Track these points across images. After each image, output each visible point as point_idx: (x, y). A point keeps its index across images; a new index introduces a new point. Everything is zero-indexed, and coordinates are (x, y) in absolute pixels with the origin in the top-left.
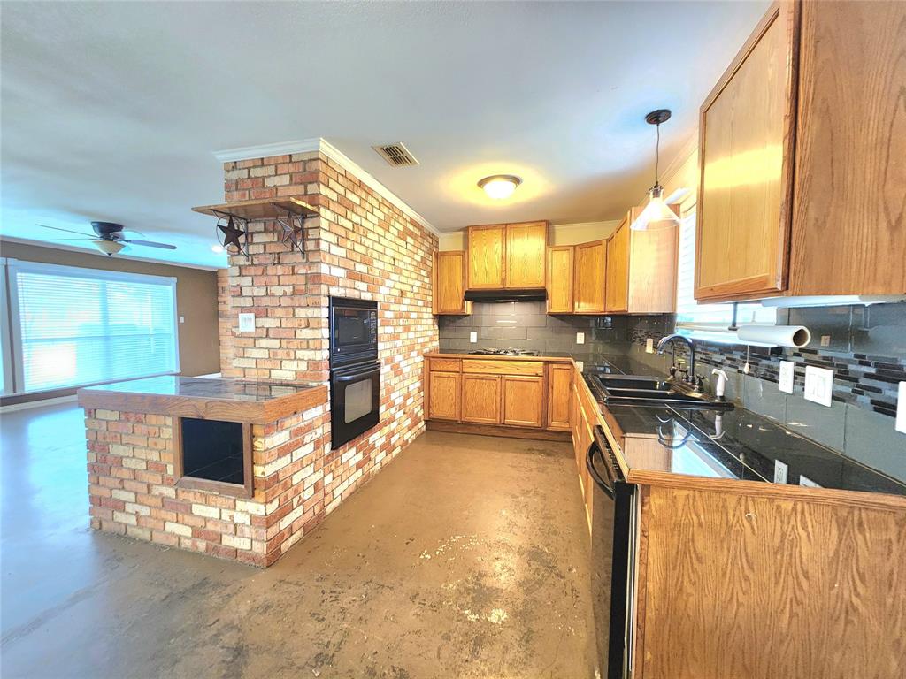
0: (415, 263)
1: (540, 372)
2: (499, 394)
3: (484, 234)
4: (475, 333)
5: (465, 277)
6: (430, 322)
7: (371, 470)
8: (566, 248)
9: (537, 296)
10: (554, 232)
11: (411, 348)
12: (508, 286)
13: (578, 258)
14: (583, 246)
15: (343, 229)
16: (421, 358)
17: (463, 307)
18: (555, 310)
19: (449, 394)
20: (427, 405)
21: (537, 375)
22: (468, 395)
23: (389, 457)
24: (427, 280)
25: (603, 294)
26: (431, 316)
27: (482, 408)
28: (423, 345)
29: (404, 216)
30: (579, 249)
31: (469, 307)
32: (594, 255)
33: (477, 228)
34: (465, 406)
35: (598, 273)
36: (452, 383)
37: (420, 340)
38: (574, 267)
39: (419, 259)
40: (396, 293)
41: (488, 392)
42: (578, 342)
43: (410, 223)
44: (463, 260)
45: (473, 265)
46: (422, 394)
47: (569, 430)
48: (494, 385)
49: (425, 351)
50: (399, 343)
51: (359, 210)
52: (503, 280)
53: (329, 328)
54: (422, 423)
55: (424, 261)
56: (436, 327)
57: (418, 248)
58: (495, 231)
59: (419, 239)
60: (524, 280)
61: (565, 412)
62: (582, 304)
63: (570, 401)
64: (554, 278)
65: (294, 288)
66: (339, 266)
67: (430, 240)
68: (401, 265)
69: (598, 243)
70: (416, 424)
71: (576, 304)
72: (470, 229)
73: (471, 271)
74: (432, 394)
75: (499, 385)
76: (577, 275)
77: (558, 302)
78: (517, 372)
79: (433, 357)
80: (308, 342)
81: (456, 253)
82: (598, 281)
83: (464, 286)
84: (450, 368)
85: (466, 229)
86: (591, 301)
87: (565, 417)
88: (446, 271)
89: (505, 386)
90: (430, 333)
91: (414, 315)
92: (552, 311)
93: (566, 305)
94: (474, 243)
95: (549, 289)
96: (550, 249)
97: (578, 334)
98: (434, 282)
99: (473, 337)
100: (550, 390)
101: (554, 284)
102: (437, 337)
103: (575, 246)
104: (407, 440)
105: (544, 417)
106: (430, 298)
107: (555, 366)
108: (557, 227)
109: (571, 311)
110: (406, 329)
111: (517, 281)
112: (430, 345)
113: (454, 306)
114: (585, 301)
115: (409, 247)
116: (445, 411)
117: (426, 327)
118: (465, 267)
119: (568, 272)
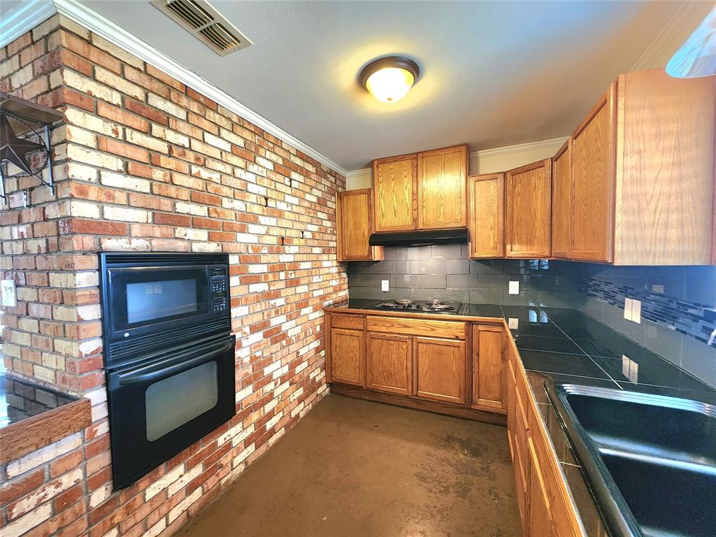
0: (307, 204)
1: (462, 335)
2: (410, 358)
3: (391, 167)
4: (387, 282)
5: (371, 219)
6: (335, 270)
7: (223, 482)
8: (493, 177)
9: (457, 238)
10: (477, 158)
11: (303, 304)
12: (421, 227)
13: (509, 187)
14: (515, 172)
15: (142, 151)
16: (319, 314)
17: (370, 252)
18: (482, 253)
19: (352, 355)
20: (328, 366)
21: (457, 338)
22: (374, 356)
23: (263, 449)
24: (328, 224)
25: (548, 233)
26: (335, 263)
27: (390, 374)
28: (323, 298)
29: (284, 146)
30: (510, 177)
31: (377, 253)
32: (533, 181)
33: (383, 161)
34: (371, 371)
35: (540, 205)
36: (356, 343)
37: (316, 294)
38: (505, 200)
39: (314, 200)
40: (274, 241)
41: (397, 356)
42: (511, 292)
43: (296, 156)
44: (369, 199)
45: (380, 204)
46: (323, 353)
47: (504, 412)
48: (404, 347)
49: (326, 303)
50: (280, 302)
51: (183, 127)
52: (415, 220)
53: (101, 303)
54: (325, 386)
55: (322, 202)
56: (344, 275)
57: (312, 188)
58: (404, 163)
59: (314, 177)
60: (441, 219)
61: (495, 386)
62: (516, 247)
63: (503, 374)
64: (478, 215)
65: (47, 241)
66: (129, 206)
67: (333, 179)
68: (282, 206)
69: (540, 165)
70: (314, 390)
71: (508, 247)
72: (376, 163)
73: (379, 213)
74: (334, 354)
75: (410, 347)
76: (509, 209)
77: (485, 244)
78: (432, 334)
79: (334, 312)
80: (64, 326)
81: (361, 192)
82: (539, 215)
83: (370, 229)
84: (353, 325)
85: (371, 165)
86: (529, 242)
87: (497, 394)
88: (350, 213)
89: (417, 350)
90: (334, 283)
91: (307, 265)
92: (477, 255)
93: (495, 248)
94: (380, 179)
95: (472, 228)
96: (472, 180)
97: (511, 283)
98: (338, 226)
99: (385, 286)
100: (475, 357)
101: (479, 222)
102: (346, 286)
103: (505, 174)
104: (298, 414)
105: (468, 391)
106: (333, 244)
107: (481, 328)
108: (481, 153)
109: (501, 255)
110: (293, 283)
111: (432, 220)
112: (334, 296)
113: (360, 252)
114: (521, 243)
115: (295, 184)
116: (350, 374)
117: (329, 277)
118: (371, 207)
119: (496, 206)
